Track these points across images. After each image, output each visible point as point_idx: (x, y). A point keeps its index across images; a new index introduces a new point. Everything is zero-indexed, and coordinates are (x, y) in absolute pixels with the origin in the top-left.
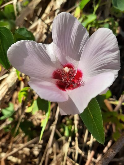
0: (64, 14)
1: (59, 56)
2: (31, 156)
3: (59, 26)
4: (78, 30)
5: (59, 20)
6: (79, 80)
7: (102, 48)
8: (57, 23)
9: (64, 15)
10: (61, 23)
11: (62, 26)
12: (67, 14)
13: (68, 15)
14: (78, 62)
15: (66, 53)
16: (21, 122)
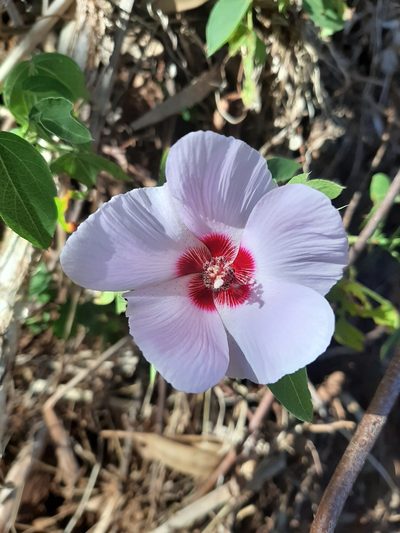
0: (198, 138)
1: (188, 221)
2: (118, 378)
3: (187, 167)
4: (236, 160)
5: (186, 153)
6: (245, 274)
7: (304, 225)
8: (180, 159)
9: (200, 140)
10: (191, 161)
11: (195, 167)
12: (207, 137)
13: (209, 139)
14: (240, 231)
15: (206, 215)
16: (79, 302)
